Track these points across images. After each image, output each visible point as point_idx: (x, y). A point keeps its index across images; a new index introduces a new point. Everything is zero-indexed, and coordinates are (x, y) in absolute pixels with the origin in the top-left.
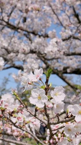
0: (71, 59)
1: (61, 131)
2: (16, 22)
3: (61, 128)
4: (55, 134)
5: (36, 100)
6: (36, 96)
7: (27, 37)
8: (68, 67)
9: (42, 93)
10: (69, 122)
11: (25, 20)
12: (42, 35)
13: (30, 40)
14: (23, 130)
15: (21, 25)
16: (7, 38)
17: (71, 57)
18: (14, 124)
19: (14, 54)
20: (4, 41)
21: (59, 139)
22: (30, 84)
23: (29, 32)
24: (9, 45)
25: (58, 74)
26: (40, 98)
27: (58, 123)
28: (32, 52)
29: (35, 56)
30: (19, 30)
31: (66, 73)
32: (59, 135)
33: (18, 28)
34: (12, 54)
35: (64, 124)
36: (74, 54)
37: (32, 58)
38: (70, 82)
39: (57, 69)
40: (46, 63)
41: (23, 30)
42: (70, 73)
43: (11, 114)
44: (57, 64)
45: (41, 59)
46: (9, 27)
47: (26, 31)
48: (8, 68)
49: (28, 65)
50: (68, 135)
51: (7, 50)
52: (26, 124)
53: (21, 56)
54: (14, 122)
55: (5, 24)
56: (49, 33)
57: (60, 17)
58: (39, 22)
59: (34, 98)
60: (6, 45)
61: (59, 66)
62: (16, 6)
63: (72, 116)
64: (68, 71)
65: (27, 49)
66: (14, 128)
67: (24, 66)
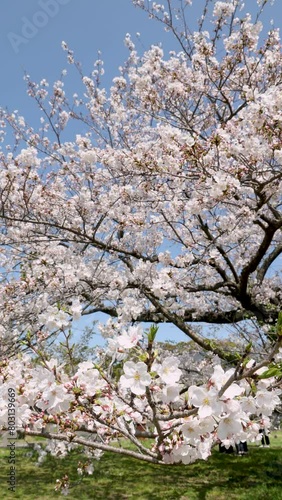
0: (198, 297)
1: (178, 429)
2: (107, 238)
3: (177, 425)
4: (168, 434)
5: (132, 381)
6: (131, 375)
7: (125, 262)
8: (193, 311)
9: (141, 369)
10: (191, 417)
11: (121, 235)
12: (148, 259)
13: (129, 266)
14: (113, 428)
15: (115, 242)
16: (90, 263)
17: (198, 293)
18: (97, 417)
19: (102, 291)
20: (86, 269)
21: (174, 444)
22: (121, 352)
23: (126, 253)
24: (93, 276)
25: (176, 323)
26: (138, 377)
27: (171, 418)
28: (132, 285)
29: (136, 291)
30: (111, 251)
31: (191, 320)
32: (175, 437)
33: (110, 248)
34: (98, 290)
35: (182, 420)
36: (202, 288)
37: (131, 296)
38: (196, 335)
39: (175, 314)
40: (155, 304)
41: (118, 251)
42: (196, 321)
43: (91, 400)
44: (175, 305)
45: (148, 298)
46: (95, 246)
47: (121, 252)
48: (91, 312)
49: (125, 309)
50: (188, 439)
51: (89, 282)
52: (118, 416)
53: (113, 293)
54: (97, 413)
55: (88, 240)
56: (160, 255)
57: (178, 230)
58: (145, 238)
59: (128, 377)
60: (88, 275)
61: (178, 308)
62: (106, 214)
63: (193, 407)
64: (194, 316)
65: (123, 281)
66: (98, 424)
67: (118, 311)
